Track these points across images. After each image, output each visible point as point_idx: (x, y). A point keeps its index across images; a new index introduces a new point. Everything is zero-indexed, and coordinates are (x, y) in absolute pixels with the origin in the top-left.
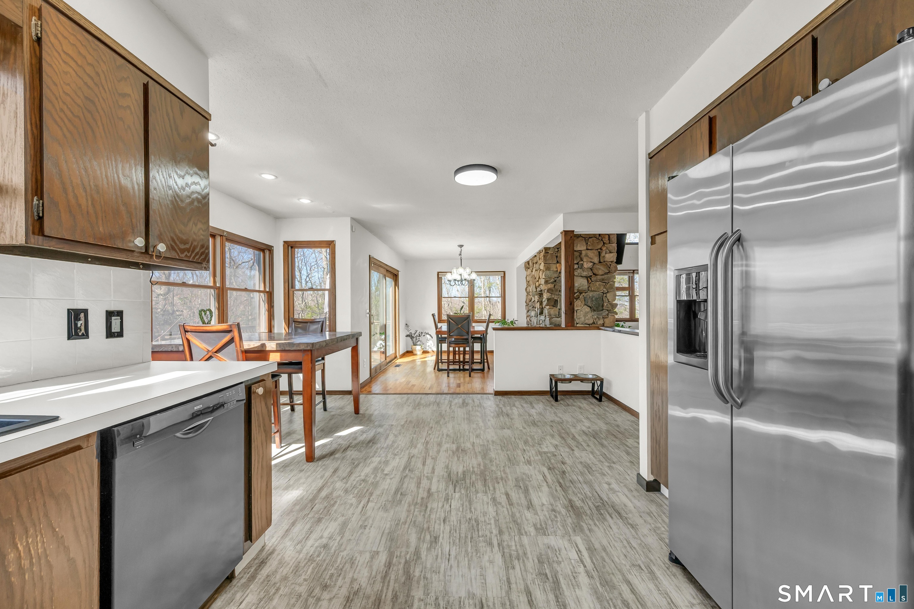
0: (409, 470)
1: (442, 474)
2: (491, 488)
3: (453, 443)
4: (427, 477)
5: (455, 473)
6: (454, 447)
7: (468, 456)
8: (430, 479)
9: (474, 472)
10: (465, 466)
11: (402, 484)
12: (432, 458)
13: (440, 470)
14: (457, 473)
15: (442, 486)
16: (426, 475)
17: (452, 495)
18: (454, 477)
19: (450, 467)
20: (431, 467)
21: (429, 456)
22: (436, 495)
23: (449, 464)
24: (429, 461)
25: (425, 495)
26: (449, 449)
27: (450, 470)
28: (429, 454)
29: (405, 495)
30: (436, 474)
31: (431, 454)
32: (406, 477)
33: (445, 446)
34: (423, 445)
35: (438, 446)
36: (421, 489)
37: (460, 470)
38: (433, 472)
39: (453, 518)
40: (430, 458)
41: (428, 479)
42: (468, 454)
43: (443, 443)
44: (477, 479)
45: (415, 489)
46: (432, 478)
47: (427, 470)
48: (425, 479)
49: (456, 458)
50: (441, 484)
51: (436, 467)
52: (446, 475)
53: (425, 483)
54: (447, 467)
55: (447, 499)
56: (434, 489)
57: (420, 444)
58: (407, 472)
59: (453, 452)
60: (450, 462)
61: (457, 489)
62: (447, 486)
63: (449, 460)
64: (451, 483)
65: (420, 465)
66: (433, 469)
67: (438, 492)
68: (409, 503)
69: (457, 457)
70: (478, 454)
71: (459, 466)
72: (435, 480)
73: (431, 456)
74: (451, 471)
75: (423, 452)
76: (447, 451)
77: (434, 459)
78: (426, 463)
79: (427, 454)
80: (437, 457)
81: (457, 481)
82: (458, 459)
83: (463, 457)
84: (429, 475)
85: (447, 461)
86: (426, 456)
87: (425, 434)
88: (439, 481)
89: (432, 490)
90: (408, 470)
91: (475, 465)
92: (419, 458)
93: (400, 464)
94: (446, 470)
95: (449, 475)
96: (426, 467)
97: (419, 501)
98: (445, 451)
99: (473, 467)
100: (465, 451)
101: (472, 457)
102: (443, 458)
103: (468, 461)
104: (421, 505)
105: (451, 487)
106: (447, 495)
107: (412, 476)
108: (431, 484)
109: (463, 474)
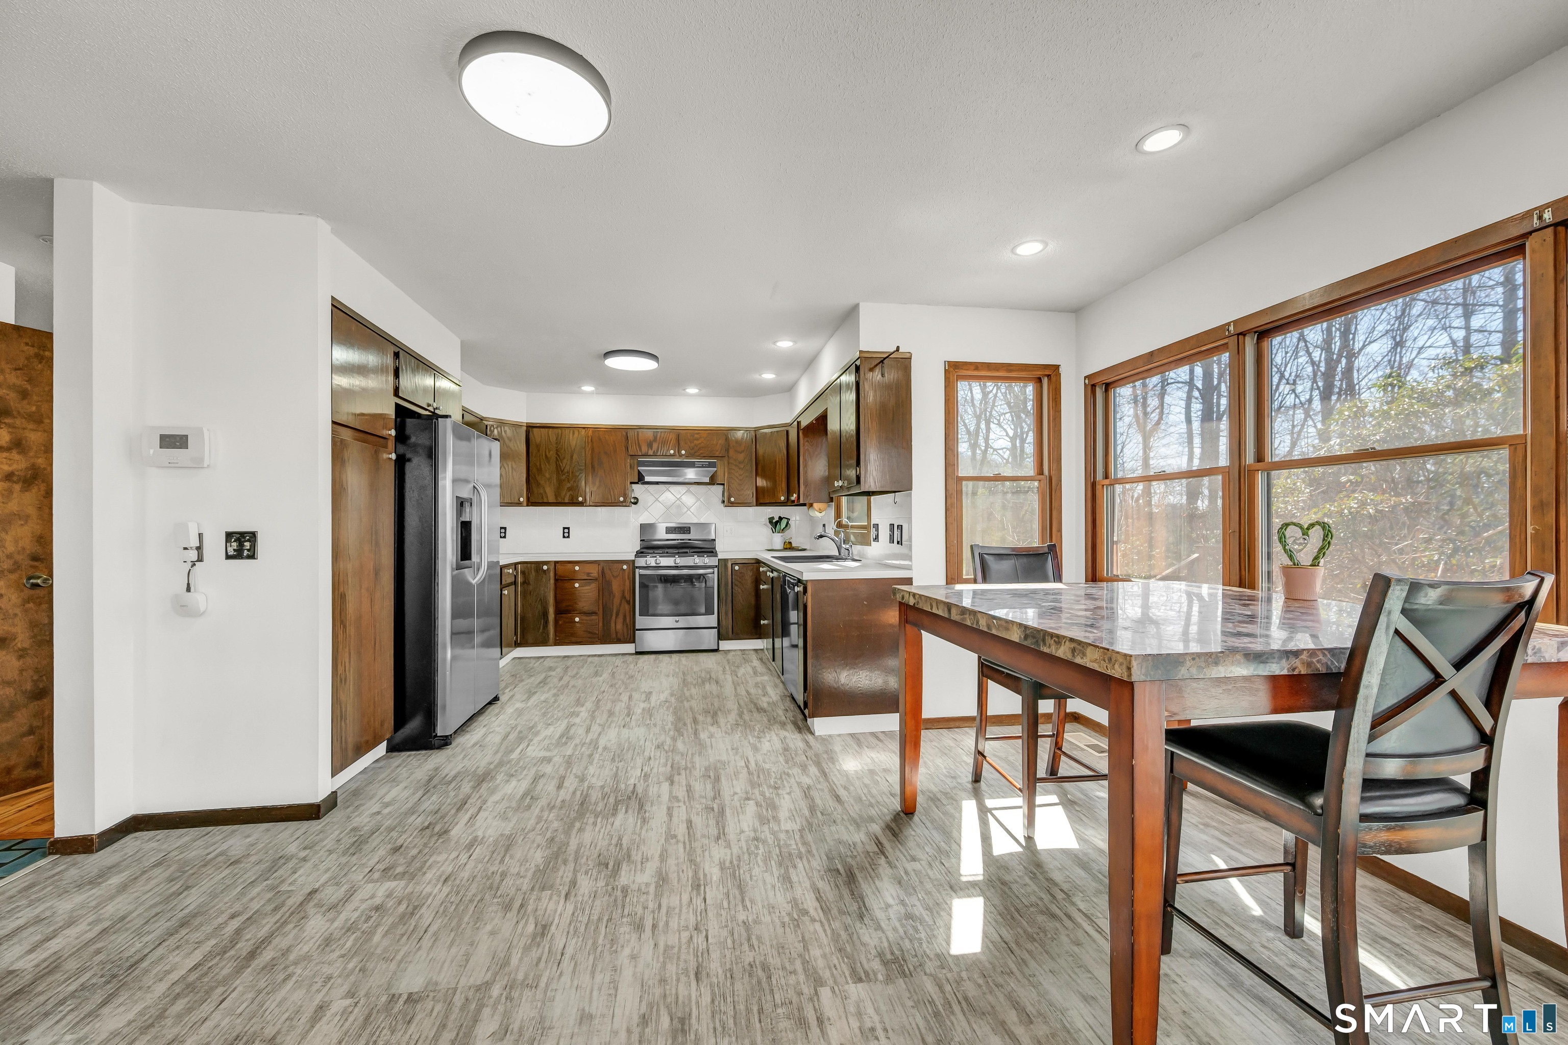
0: (713, 809)
1: (654, 808)
2: (578, 793)
3: (625, 890)
4: (679, 801)
5: (630, 812)
6: (624, 878)
7: (598, 848)
8: (674, 798)
9: (596, 817)
10: (609, 826)
11: (714, 787)
12: (675, 836)
13: (658, 814)
14: (626, 812)
15: (653, 791)
16: (681, 804)
17: (639, 781)
18: (634, 804)
19: (639, 821)
20: (675, 819)
21: (684, 843)
22: (662, 778)
23: (641, 828)
24: (681, 830)
25: (676, 778)
26: (639, 867)
27: (640, 816)
28: (685, 848)
29: (704, 776)
30: (665, 807)
31: (681, 846)
32: (714, 798)
33: (646, 877)
34: (705, 875)
35: (667, 874)
36: (684, 784)
37: (620, 816)
38: (670, 810)
39: (639, 761)
40: (680, 838)
41: (677, 797)
42: (596, 855)
43: (652, 889)
44: (596, 804)
45: (692, 783)
46: (670, 800)
47: (681, 813)
48: (681, 797)
49: (625, 842)
50: (655, 793)
51: (666, 819)
52: (647, 807)
53: (681, 793)
54: (644, 821)
55: (647, 776)
56: (666, 786)
57: (715, 878)
58: (715, 806)
59: (629, 856)
60: (638, 832)
61: (631, 788)
62: (646, 790)
63: (640, 835)
64: (640, 795)
65: (698, 821)
66: (670, 815)
67: (659, 783)
68: (695, 769)
69: (621, 845)
70: (571, 858)
71: (621, 825)
72: (665, 797)
73: (678, 842)
74: (638, 813)
75: (699, 851)
76: (645, 860)
77: (671, 836)
78: (685, 825)
79: (688, 846)
80: (666, 840)
81: (629, 798)
82: (620, 839)
83: (610, 845)
84: (676, 804)
85: (643, 832)
86: (690, 841)
87: (714, 927)
88: (659, 796)
89: (667, 784)
90: (716, 810)
91: (589, 828)
92: (703, 836)
93: (736, 820)
94: (647, 814)
95: (641, 806)
96: (684, 818)
97: (683, 772)
98: (647, 859)
99: (595, 824)
100: (600, 864)
101: (588, 847)
102: (653, 843)
103: (601, 837)
104: (679, 768)
105: (640, 790)
106: (645, 781)
107: (704, 801)
108: (671, 792)
109: (616, 810)
